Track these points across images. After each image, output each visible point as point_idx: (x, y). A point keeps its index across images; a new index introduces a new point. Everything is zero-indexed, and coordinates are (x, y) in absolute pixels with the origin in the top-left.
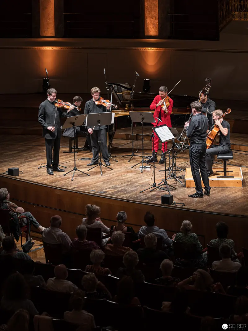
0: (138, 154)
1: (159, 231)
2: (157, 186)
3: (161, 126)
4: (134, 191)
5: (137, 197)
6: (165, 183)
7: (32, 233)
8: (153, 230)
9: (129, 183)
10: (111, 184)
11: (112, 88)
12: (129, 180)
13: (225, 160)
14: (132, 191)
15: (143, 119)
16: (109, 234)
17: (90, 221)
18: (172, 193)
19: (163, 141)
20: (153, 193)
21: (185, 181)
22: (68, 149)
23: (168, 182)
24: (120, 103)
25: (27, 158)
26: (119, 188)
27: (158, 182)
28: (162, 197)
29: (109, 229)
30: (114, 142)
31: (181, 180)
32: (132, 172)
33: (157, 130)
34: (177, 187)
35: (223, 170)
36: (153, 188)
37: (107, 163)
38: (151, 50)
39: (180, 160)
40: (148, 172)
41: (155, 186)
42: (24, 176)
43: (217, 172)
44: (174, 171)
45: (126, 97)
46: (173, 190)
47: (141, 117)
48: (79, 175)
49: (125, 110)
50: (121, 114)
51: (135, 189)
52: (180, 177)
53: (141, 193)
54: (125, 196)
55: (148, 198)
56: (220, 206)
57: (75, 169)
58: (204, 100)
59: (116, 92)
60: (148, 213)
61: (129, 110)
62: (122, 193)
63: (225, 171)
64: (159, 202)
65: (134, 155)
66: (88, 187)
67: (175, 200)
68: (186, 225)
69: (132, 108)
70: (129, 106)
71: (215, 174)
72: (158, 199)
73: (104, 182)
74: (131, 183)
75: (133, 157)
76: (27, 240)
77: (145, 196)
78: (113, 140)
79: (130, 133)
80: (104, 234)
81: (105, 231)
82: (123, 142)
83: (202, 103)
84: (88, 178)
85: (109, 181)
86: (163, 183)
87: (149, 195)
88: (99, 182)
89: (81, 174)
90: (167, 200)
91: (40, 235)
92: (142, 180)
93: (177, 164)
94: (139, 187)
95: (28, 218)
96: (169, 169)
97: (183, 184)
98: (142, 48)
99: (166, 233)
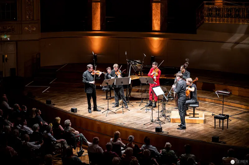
0: (145, 101)
1: (153, 148)
2: (154, 121)
3: (156, 87)
4: (140, 123)
5: (142, 127)
6: (159, 120)
7: (83, 145)
8: (149, 147)
9: (138, 119)
10: (128, 119)
11: (130, 63)
12: (138, 117)
13: (194, 108)
14: (140, 124)
15: (147, 81)
16: (125, 148)
17: (115, 140)
18: (162, 126)
19: (157, 95)
20: (151, 125)
21: (170, 119)
22: (105, 97)
23: (160, 119)
24: (135, 71)
25: (82, 102)
26: (133, 121)
27: (154, 119)
28: (156, 128)
29: (125, 145)
30: (132, 94)
31: (168, 118)
32: (140, 112)
33: (154, 89)
34: (166, 122)
35: (193, 113)
36: (152, 122)
37: (126, 106)
38: (156, 39)
39: (169, 106)
40: (150, 112)
41: (153, 121)
42: (79, 113)
43: (190, 114)
44: (164, 113)
45: (139, 68)
46: (163, 124)
47: (147, 80)
48: (110, 113)
49: (138, 75)
50: (136, 78)
51: (141, 122)
52: (168, 116)
53: (144, 125)
54: (135, 127)
55: (148, 128)
56: (189, 135)
57: (108, 110)
58: (183, 71)
59: (133, 65)
60: (146, 137)
61: (141, 75)
62: (133, 125)
63: (194, 114)
64: (154, 131)
65: (142, 102)
66: (115, 120)
67: (163, 130)
68: (168, 145)
69: (142, 74)
70: (141, 73)
71: (188, 116)
72: (154, 128)
73: (124, 118)
74: (139, 119)
75: (142, 103)
76: (80, 149)
77: (146, 127)
78: (131, 92)
79: (140, 89)
80: (122, 148)
81: (123, 146)
82: (137, 94)
83: (182, 73)
84: (115, 115)
85: (127, 117)
86: (157, 120)
87: (149, 126)
88: (121, 118)
89: (112, 113)
90: (159, 130)
91: (87, 147)
92: (146, 117)
93: (167, 108)
94: (143, 121)
95: (81, 137)
96: (161, 111)
97: (169, 120)
98: (150, 38)
99: (156, 149)
